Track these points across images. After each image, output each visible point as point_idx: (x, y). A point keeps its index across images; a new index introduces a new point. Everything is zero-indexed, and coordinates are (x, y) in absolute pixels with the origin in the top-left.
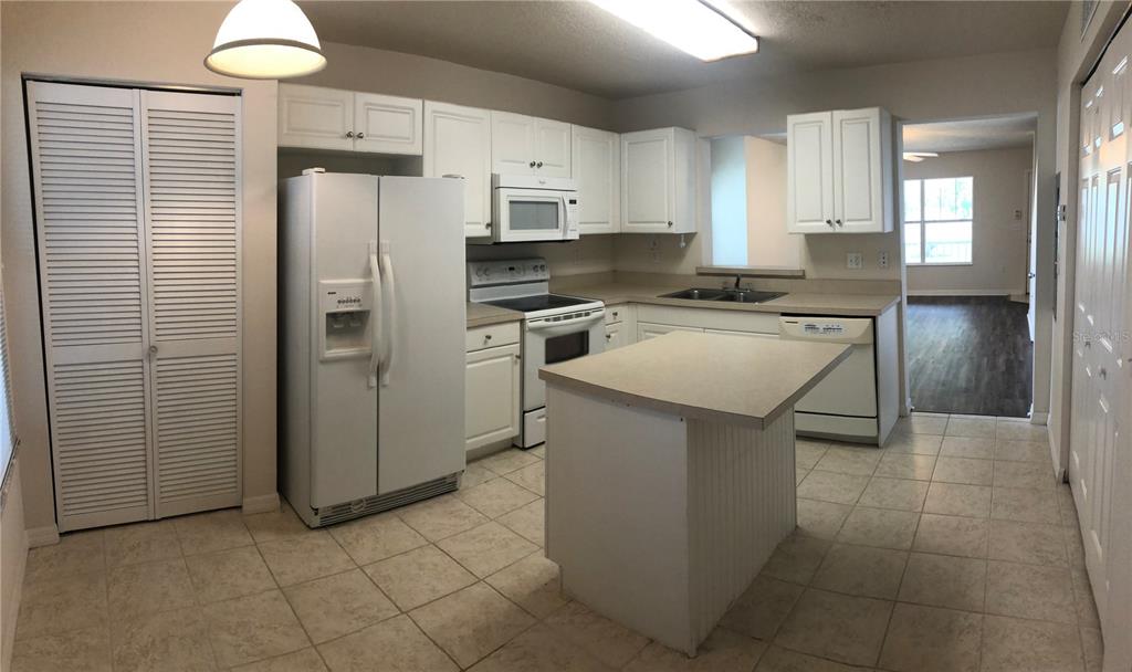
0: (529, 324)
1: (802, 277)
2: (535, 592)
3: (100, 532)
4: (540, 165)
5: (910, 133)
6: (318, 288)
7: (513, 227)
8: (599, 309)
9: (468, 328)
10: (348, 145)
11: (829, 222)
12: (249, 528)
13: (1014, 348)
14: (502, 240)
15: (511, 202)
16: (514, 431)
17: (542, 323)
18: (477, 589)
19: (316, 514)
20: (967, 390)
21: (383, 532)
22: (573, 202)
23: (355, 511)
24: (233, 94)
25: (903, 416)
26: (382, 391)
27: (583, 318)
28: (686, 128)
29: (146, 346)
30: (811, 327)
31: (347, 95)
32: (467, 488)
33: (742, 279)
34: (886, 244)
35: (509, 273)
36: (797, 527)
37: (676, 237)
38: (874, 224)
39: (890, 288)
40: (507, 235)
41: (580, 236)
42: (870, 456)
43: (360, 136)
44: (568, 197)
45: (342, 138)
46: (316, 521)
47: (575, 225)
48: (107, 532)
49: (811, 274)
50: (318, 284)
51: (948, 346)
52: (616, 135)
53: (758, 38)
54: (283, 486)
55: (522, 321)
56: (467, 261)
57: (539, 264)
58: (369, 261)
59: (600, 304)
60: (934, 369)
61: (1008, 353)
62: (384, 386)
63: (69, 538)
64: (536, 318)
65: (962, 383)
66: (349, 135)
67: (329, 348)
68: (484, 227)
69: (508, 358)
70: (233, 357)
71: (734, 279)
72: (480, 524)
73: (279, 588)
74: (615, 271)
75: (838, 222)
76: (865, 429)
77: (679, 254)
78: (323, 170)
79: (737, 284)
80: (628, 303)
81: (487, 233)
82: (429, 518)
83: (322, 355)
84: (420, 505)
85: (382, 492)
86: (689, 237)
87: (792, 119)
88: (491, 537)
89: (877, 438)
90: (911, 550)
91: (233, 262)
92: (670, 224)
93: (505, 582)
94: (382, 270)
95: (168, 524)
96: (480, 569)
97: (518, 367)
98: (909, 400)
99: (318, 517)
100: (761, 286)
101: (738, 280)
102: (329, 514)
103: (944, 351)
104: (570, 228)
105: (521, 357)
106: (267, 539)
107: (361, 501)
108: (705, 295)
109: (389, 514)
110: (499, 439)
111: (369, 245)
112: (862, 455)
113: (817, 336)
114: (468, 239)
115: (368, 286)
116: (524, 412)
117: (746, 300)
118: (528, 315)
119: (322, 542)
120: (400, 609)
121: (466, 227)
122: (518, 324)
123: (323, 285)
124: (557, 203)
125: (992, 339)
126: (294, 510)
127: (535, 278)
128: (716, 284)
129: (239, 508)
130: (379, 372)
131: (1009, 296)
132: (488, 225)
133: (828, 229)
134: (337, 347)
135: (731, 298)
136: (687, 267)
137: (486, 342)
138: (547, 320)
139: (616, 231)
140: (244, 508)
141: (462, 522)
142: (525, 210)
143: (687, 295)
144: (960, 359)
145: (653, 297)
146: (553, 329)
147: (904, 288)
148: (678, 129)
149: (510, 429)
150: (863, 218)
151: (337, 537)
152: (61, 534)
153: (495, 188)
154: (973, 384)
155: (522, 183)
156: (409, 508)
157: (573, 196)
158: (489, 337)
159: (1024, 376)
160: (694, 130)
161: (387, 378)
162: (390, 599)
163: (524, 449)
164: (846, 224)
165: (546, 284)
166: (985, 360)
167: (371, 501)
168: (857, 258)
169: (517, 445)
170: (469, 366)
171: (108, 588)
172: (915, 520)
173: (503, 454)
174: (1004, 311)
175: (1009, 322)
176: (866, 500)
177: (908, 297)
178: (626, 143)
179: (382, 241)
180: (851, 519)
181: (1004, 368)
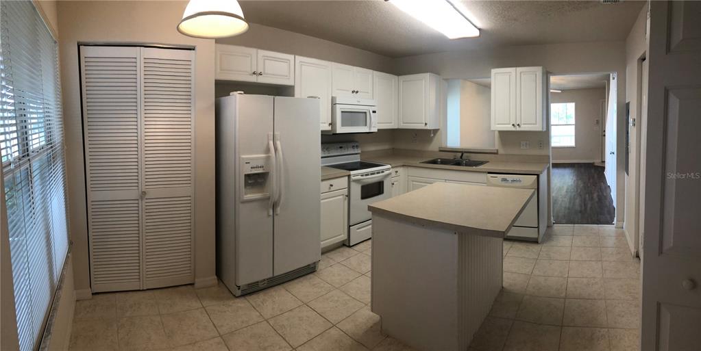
0: (353, 178)
1: (497, 153)
2: (366, 332)
3: (113, 295)
4: (357, 92)
5: (554, 80)
6: (239, 161)
7: (343, 125)
8: (388, 169)
9: (322, 180)
10: (253, 79)
11: (513, 125)
12: (199, 297)
13: (601, 189)
14: (338, 132)
15: (342, 112)
16: (344, 237)
17: (360, 177)
18: (333, 332)
19: (239, 289)
20: (581, 212)
21: (277, 298)
22: (374, 112)
23: (261, 285)
24: (190, 49)
25: (549, 227)
26: (275, 218)
27: (381, 174)
28: (436, 74)
29: (140, 192)
30: (505, 180)
31: (253, 51)
32: (321, 270)
33: (465, 155)
34: (542, 137)
35: (339, 150)
36: (503, 287)
37: (428, 131)
38: (538, 127)
39: (543, 159)
40: (340, 129)
41: (378, 130)
42: (534, 248)
43: (260, 74)
44: (372, 109)
45: (250, 75)
46: (239, 293)
47: (376, 124)
48: (118, 295)
49: (501, 151)
50: (240, 158)
51: (568, 189)
52: (396, 77)
53: (479, 29)
54: (219, 272)
55: (349, 176)
56: (322, 143)
57: (355, 145)
58: (268, 144)
59: (389, 166)
60: (563, 201)
61: (598, 192)
62: (277, 215)
63: (97, 296)
64: (356, 174)
65: (577, 208)
66: (254, 73)
67: (246, 194)
68: (327, 125)
69: (341, 197)
70: (189, 198)
71: (460, 154)
72: (330, 291)
73: (221, 336)
74: (393, 149)
75: (518, 125)
76: (532, 234)
77: (430, 140)
78: (242, 92)
79: (461, 157)
80: (403, 166)
81: (329, 128)
82: (301, 288)
83: (243, 198)
84: (296, 281)
85: (275, 275)
86: (435, 131)
87: (494, 71)
88: (336, 298)
89: (537, 239)
90: (565, 298)
91: (189, 144)
92: (426, 124)
93: (348, 327)
94: (276, 149)
95: (150, 293)
96: (333, 319)
97: (346, 202)
98: (552, 218)
99: (240, 291)
100: (474, 158)
101: (462, 155)
102: (246, 288)
103: (567, 192)
104: (373, 125)
105: (348, 196)
106: (211, 305)
107: (264, 280)
108: (444, 162)
109: (280, 287)
110: (337, 241)
111: (268, 135)
112: (531, 248)
113: (507, 184)
114: (322, 131)
115: (268, 158)
116: (350, 226)
117: (466, 165)
118: (352, 173)
119: (242, 305)
120: (292, 347)
121: (321, 125)
122: (347, 178)
123: (243, 158)
124: (365, 113)
125: (589, 185)
126: (226, 287)
127: (354, 152)
128: (450, 156)
129: (192, 284)
130: (274, 206)
131: (594, 163)
132: (330, 124)
133: (513, 129)
134: (250, 194)
135: (458, 164)
136: (434, 147)
137: (330, 188)
138: (362, 176)
139: (396, 128)
140: (196, 285)
141: (320, 290)
142: (350, 116)
143: (434, 162)
144: (574, 195)
145: (417, 162)
146: (364, 181)
147: (551, 159)
148: (432, 74)
149: (343, 236)
150: (531, 123)
151: (251, 301)
152: (93, 294)
153: (334, 104)
154: (583, 208)
155: (347, 101)
156: (291, 283)
157: (374, 109)
158: (332, 185)
159: (608, 203)
160: (439, 75)
161: (278, 210)
162: (285, 340)
163: (350, 247)
164: (522, 126)
165: (359, 155)
166: (587, 196)
167: (270, 280)
168: (526, 144)
169: (346, 244)
170: (322, 201)
171: (118, 330)
172: (565, 282)
173: (338, 250)
174: (593, 171)
175: (596, 176)
176: (536, 272)
177: (553, 164)
178: (402, 81)
179: (276, 133)
180: (531, 282)
181: (597, 200)
